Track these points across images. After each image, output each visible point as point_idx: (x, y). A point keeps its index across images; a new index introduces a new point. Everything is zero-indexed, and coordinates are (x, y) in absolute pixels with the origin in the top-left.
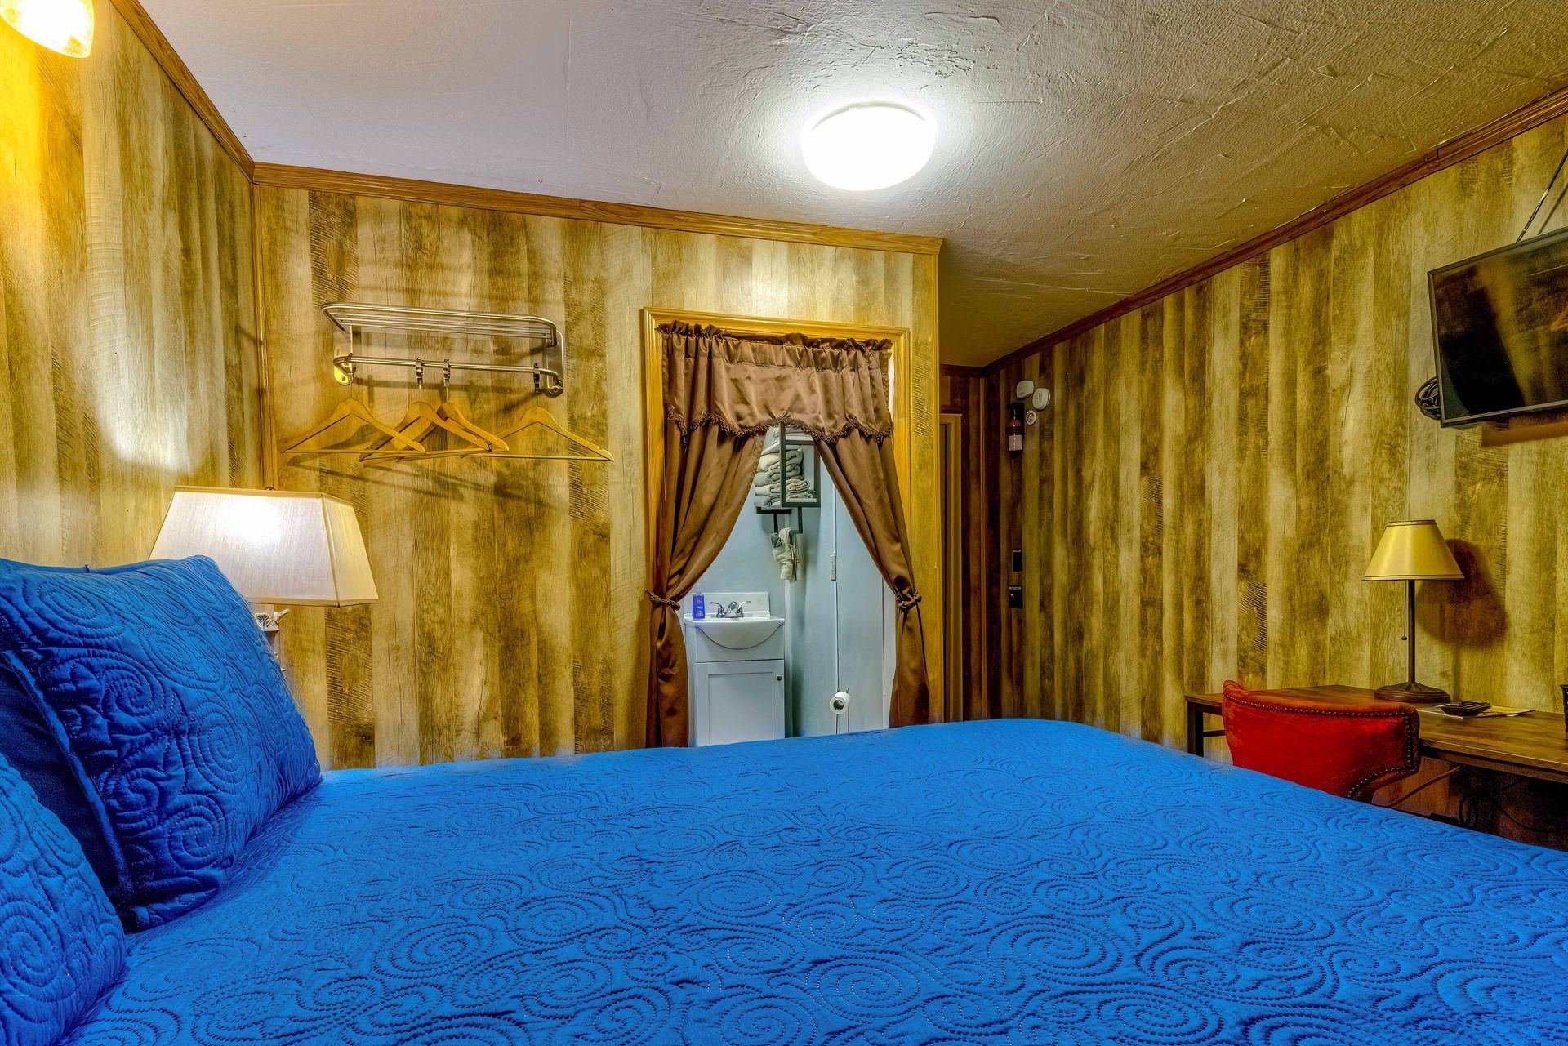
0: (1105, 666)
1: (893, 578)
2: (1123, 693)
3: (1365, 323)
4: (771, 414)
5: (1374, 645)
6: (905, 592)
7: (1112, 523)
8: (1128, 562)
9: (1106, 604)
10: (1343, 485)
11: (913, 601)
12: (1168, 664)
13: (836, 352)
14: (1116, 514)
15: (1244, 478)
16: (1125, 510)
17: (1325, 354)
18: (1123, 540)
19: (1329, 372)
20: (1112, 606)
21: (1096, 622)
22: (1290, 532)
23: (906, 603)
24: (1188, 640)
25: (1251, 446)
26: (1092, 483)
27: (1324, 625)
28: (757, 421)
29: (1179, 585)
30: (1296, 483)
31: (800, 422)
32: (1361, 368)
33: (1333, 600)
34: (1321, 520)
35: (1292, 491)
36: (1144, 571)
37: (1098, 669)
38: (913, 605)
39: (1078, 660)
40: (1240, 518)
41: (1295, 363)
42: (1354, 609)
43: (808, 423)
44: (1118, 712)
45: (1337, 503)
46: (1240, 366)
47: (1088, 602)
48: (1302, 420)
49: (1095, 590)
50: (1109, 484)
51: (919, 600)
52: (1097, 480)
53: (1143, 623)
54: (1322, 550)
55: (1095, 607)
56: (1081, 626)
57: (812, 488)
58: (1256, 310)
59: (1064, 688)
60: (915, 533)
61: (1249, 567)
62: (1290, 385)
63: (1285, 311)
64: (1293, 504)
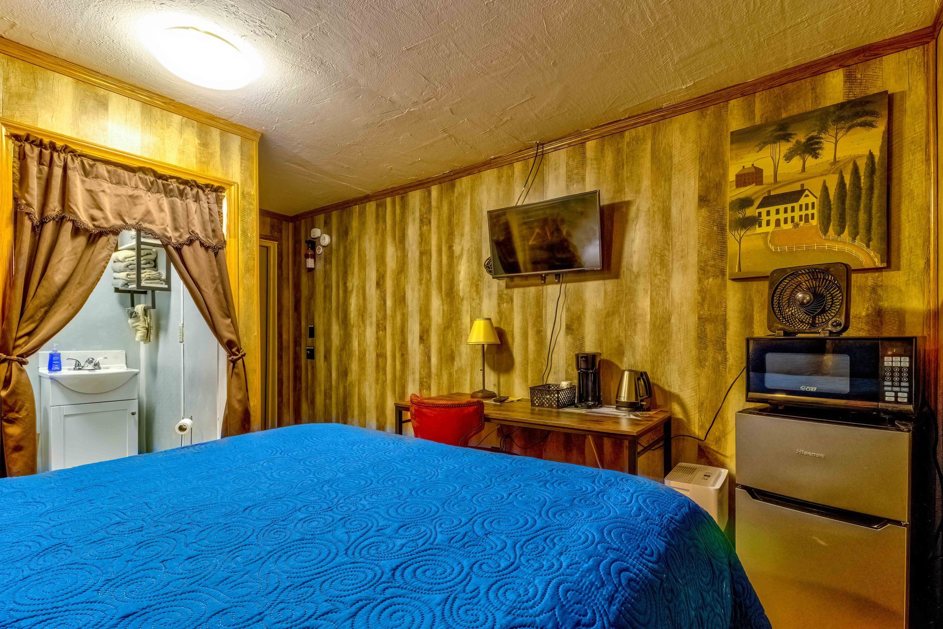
0: (359, 390)
1: (225, 341)
2: (368, 405)
3: (467, 229)
4: (124, 221)
5: (471, 374)
6: (234, 350)
7: (362, 313)
8: (370, 333)
9: (359, 357)
10: (460, 301)
11: (239, 356)
12: (389, 387)
13: (182, 187)
14: (364, 308)
15: (422, 294)
16: (369, 306)
17: (453, 240)
18: (368, 322)
19: (454, 248)
20: (362, 359)
21: (354, 366)
22: (440, 321)
23: (235, 357)
24: (398, 374)
25: (424, 279)
26: (352, 291)
27: (453, 365)
28: (111, 224)
29: (394, 346)
30: (442, 299)
31: (151, 230)
32: (466, 248)
33: (456, 353)
34: (452, 316)
35: (441, 302)
36: (378, 339)
37: (355, 392)
38: (239, 359)
39: (345, 387)
40: (420, 313)
41: (442, 242)
42: (464, 357)
43: (158, 232)
44: (365, 415)
45: (458, 308)
46: (420, 239)
47: (350, 355)
48: (444, 270)
49: (354, 349)
50: (361, 292)
51: (244, 355)
52: (355, 288)
53: (377, 366)
54: (452, 331)
55: (354, 358)
56: (346, 369)
57: (164, 277)
58: (426, 213)
59: (337, 404)
60: (242, 312)
61: (424, 338)
62: (440, 252)
63: (437, 217)
64: (441, 308)
